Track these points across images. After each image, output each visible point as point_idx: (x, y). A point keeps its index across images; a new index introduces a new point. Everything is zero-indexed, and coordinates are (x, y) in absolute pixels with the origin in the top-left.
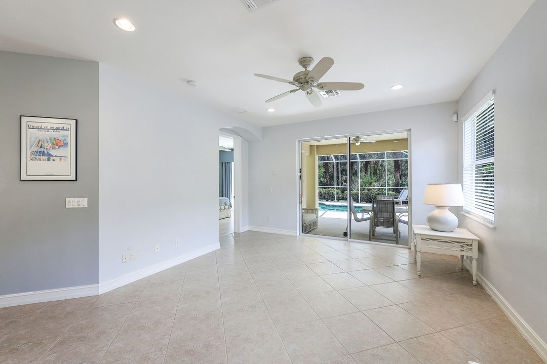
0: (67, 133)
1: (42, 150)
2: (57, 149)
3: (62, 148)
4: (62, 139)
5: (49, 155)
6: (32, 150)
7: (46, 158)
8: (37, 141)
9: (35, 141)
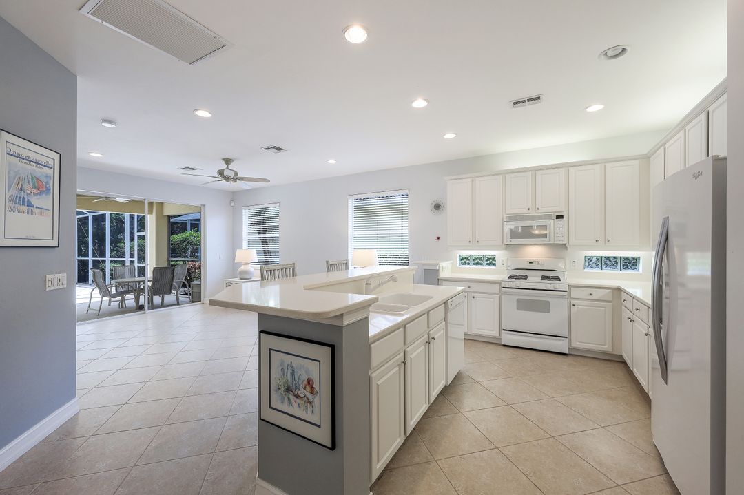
0: (50, 171)
1: (22, 194)
2: (39, 196)
3: (44, 195)
4: (44, 180)
5: (30, 205)
6: (10, 193)
7: (25, 208)
8: (17, 178)
9: (15, 179)
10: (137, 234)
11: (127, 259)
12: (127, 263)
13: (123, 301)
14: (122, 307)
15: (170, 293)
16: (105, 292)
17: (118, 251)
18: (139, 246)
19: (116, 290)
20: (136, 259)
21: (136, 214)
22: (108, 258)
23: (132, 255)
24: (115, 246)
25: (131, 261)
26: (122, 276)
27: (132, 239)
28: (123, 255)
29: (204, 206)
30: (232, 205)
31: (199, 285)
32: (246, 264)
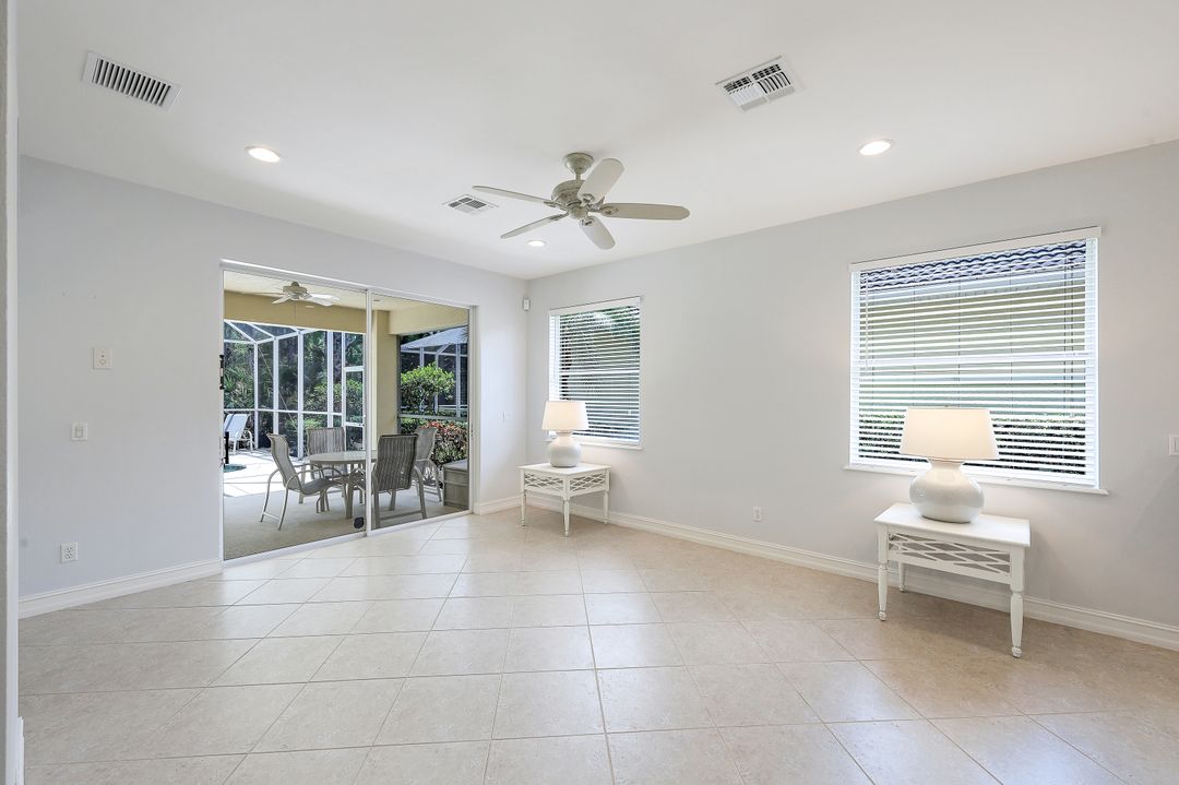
10: (345, 370)
11: (330, 413)
12: (330, 424)
13: (323, 499)
14: (323, 510)
15: (408, 486)
16: (292, 482)
17: (316, 399)
18: (348, 391)
19: (313, 476)
20: (343, 414)
21: (343, 333)
22: (300, 411)
23: (337, 407)
24: (312, 391)
25: (335, 417)
26: (322, 449)
27: (337, 380)
28: (323, 406)
29: (474, 307)
30: (526, 307)
31: (465, 473)
32: (564, 433)
